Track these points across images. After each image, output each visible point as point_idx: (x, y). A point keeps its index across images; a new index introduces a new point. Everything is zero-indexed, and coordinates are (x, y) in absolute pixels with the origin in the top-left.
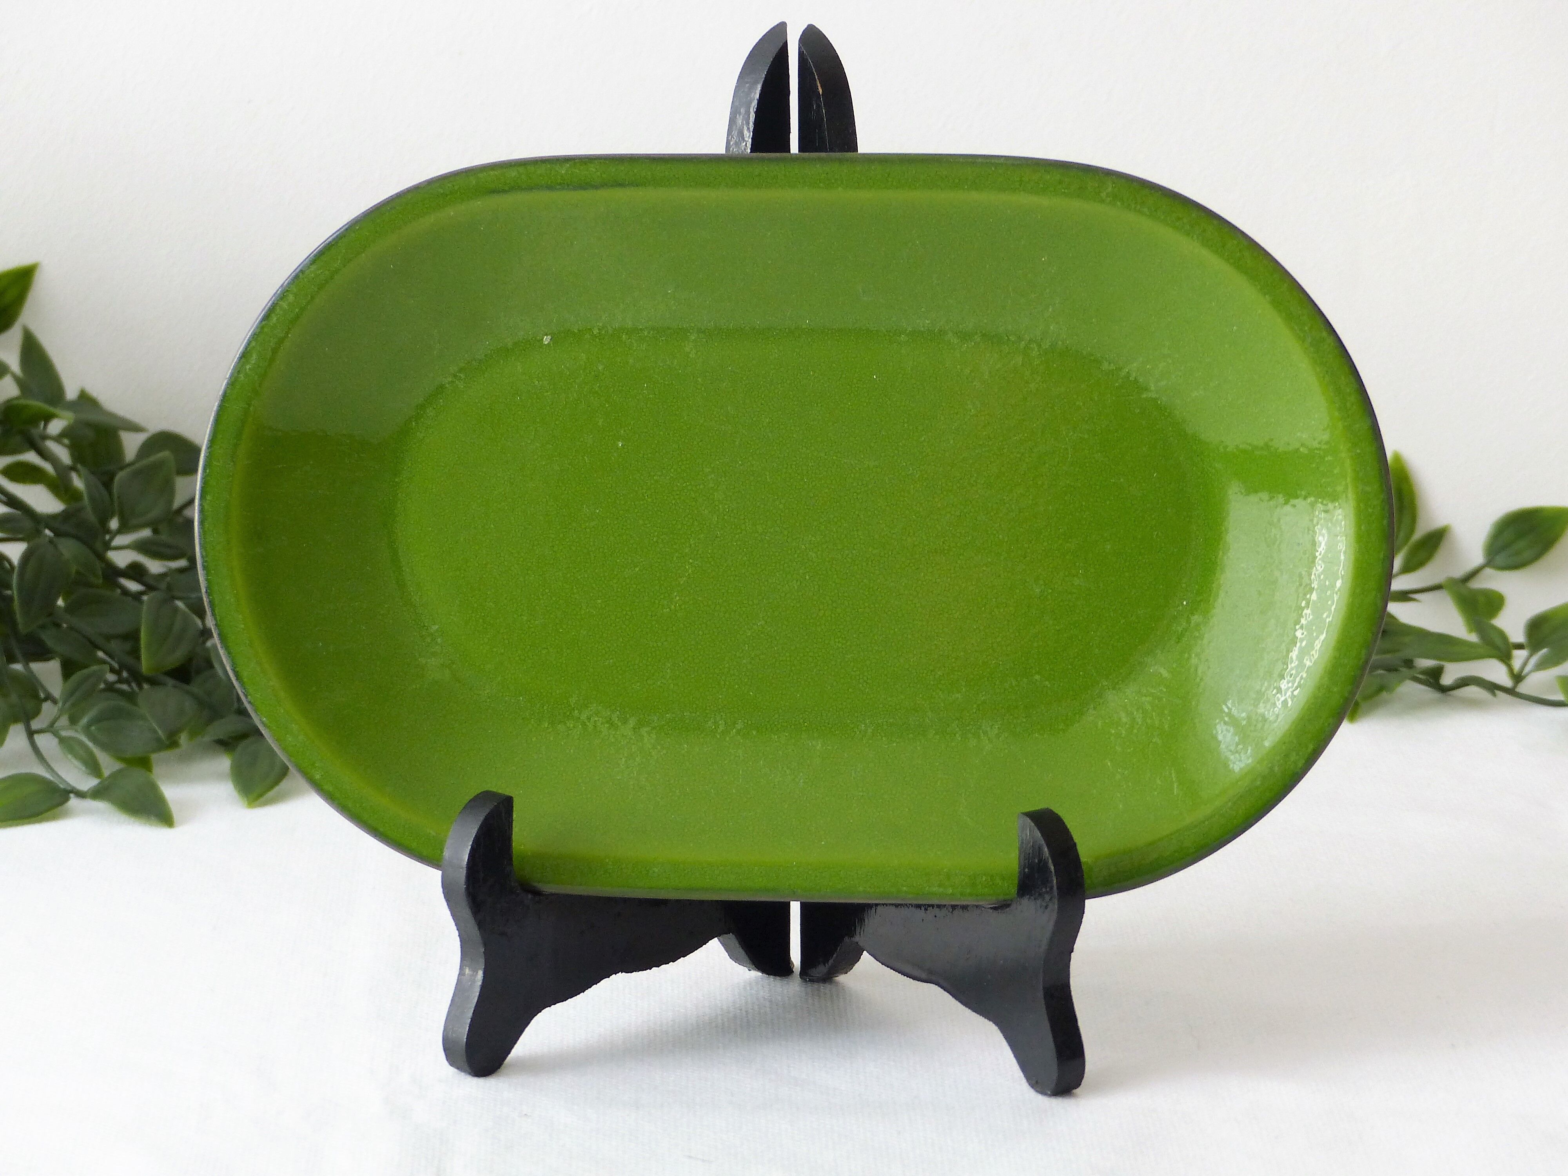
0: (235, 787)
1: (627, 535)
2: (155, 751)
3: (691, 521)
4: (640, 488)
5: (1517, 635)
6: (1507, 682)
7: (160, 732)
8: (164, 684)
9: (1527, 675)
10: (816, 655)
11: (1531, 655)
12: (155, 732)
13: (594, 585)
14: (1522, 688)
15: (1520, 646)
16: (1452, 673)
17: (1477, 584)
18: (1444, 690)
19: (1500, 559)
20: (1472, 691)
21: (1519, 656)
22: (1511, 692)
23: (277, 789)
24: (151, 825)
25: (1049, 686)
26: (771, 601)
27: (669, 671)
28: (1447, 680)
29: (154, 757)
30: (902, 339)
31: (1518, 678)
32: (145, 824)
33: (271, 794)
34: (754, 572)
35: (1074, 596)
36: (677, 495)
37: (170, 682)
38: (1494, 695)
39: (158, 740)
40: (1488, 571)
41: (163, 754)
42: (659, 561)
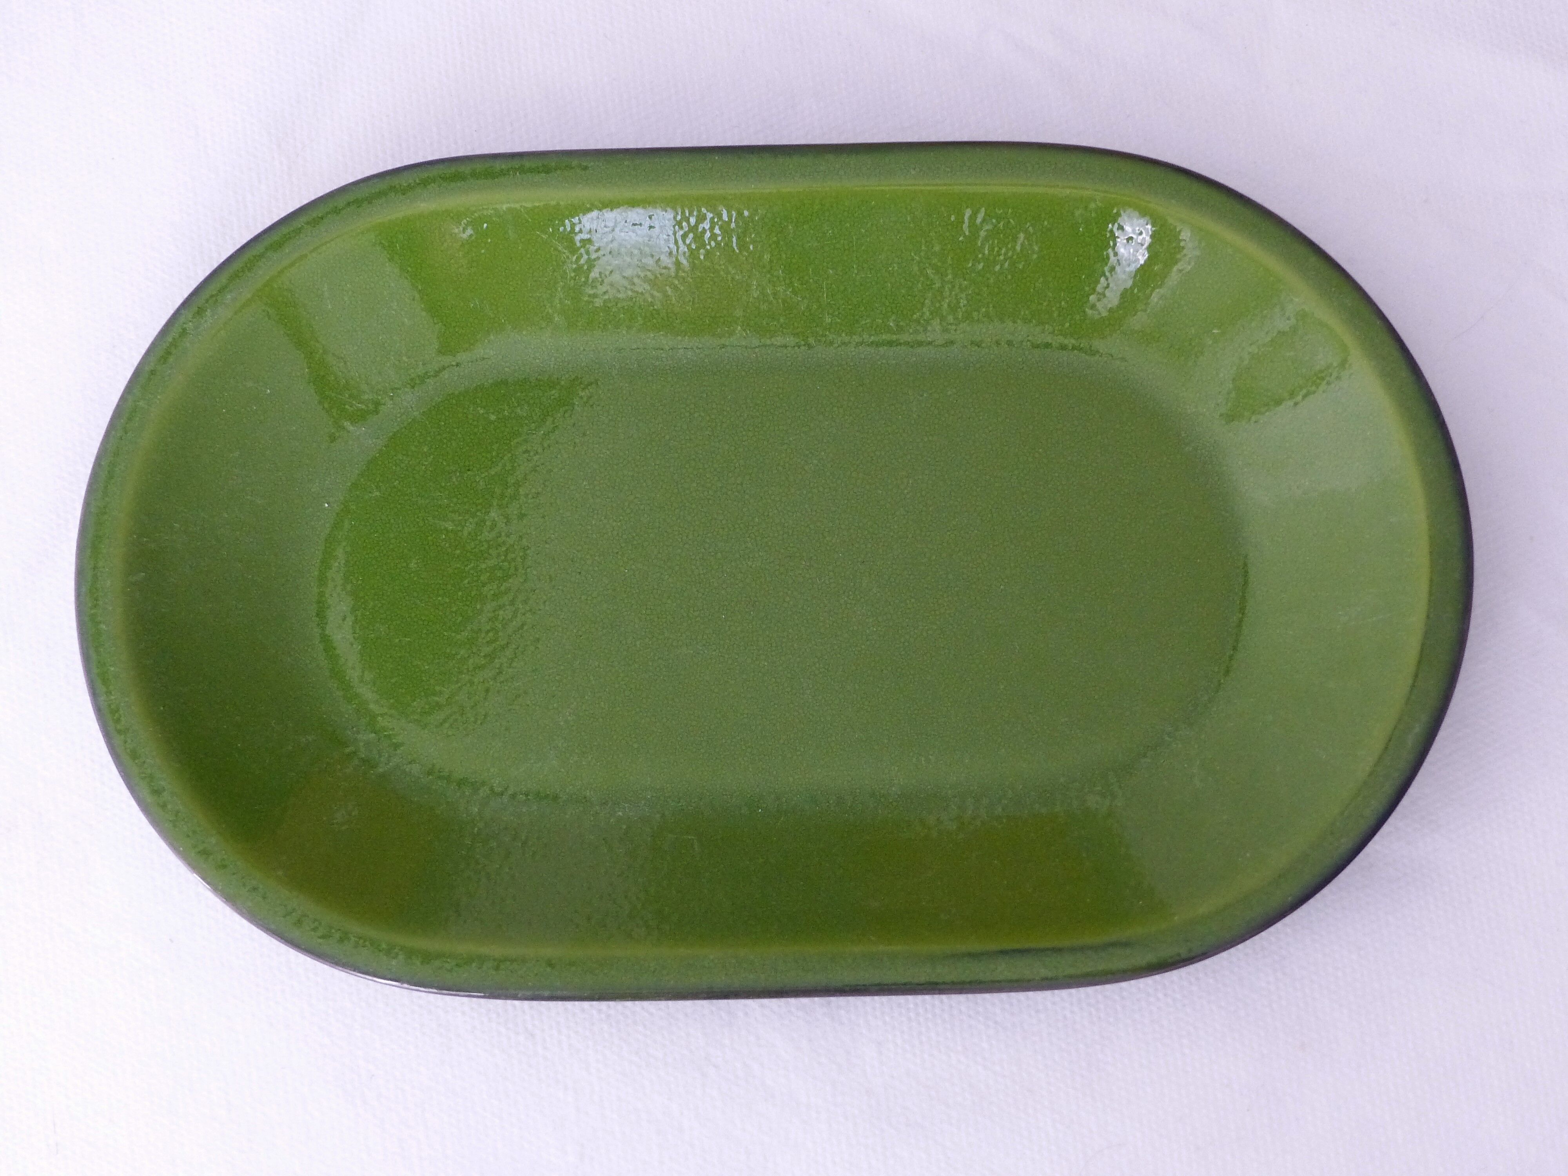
1: (966, 561)
3: (892, 579)
4: (952, 615)
10: (744, 433)
13: (1003, 502)
25: (479, 409)
26: (798, 492)
27: (915, 409)
30: (650, 793)
34: (819, 524)
35: (451, 509)
36: (909, 609)
42: (928, 533)
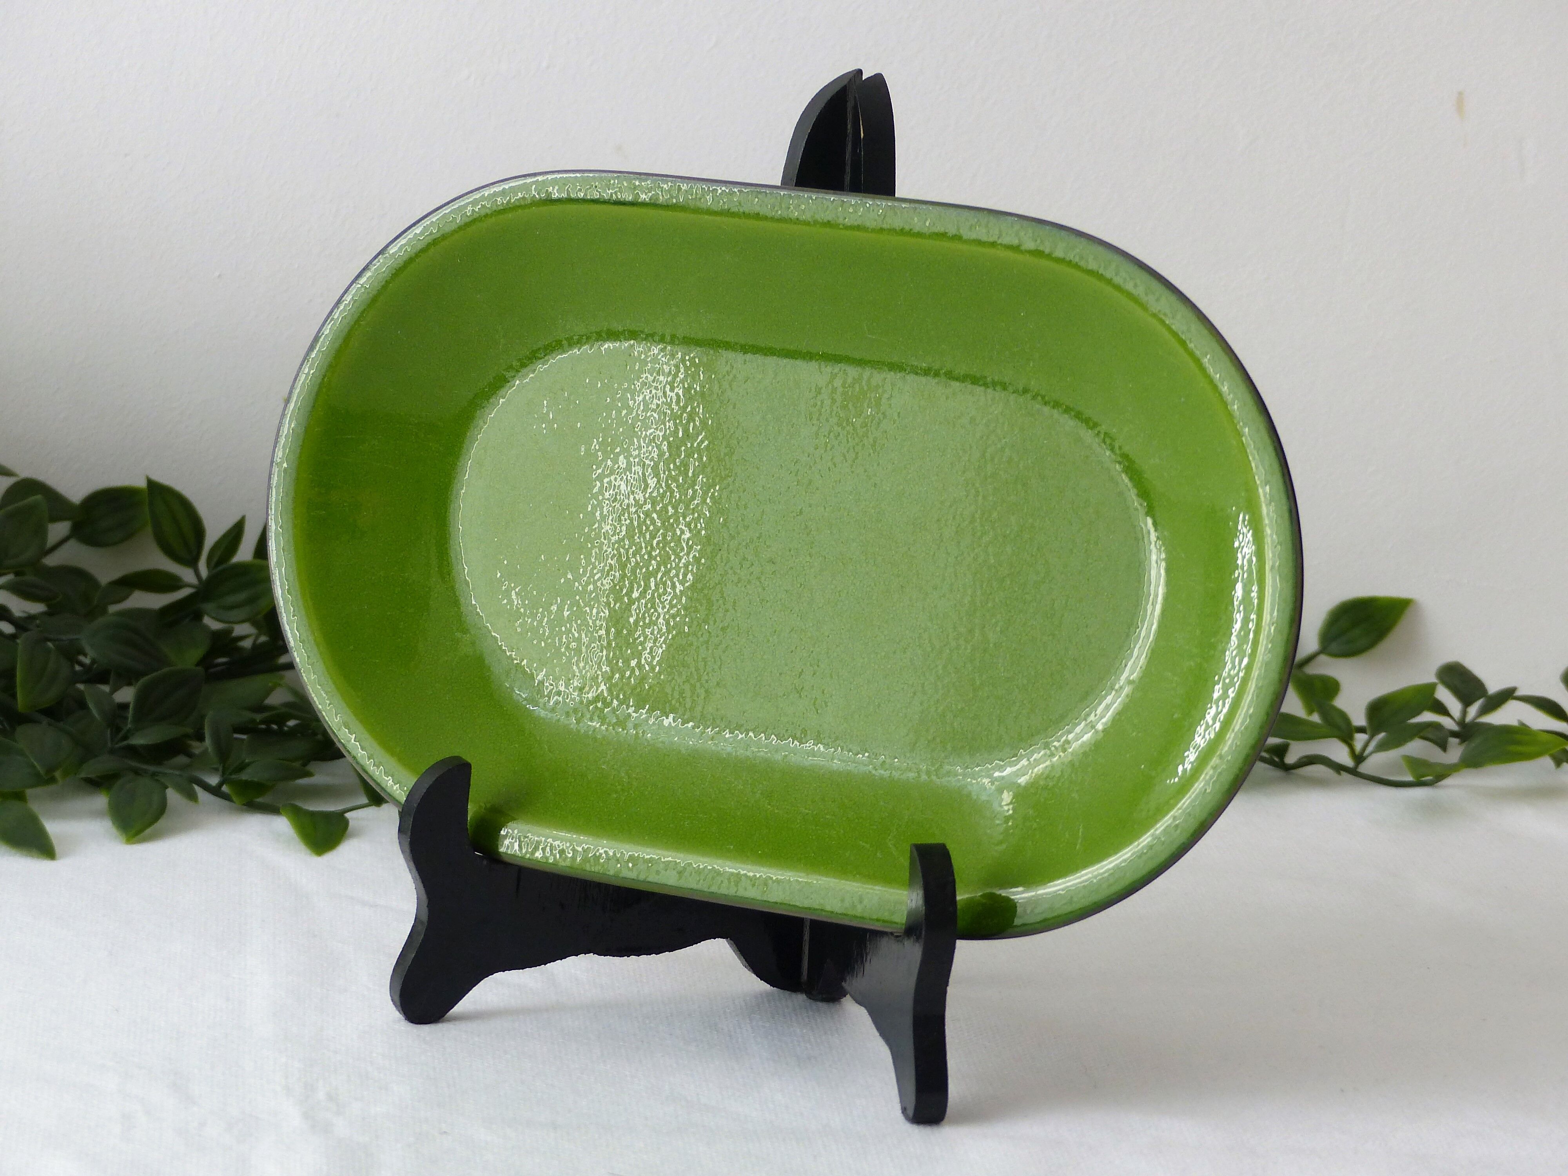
0: (114, 823)
2: (32, 786)
5: (1359, 719)
6: (1348, 762)
7: (38, 767)
8: (40, 722)
9: (1367, 756)
11: (1372, 737)
12: (34, 767)
14: (1364, 768)
15: (1361, 730)
16: (1296, 752)
17: (1312, 670)
18: (1287, 768)
19: (1334, 647)
20: (1318, 769)
21: (1360, 739)
22: (1353, 772)
23: (152, 828)
24: (32, 856)
28: (1291, 758)
29: (29, 792)
31: (1359, 758)
32: (27, 856)
33: (148, 831)
37: (45, 720)
38: (1339, 774)
39: (38, 775)
40: (1323, 658)
41: (39, 790)
